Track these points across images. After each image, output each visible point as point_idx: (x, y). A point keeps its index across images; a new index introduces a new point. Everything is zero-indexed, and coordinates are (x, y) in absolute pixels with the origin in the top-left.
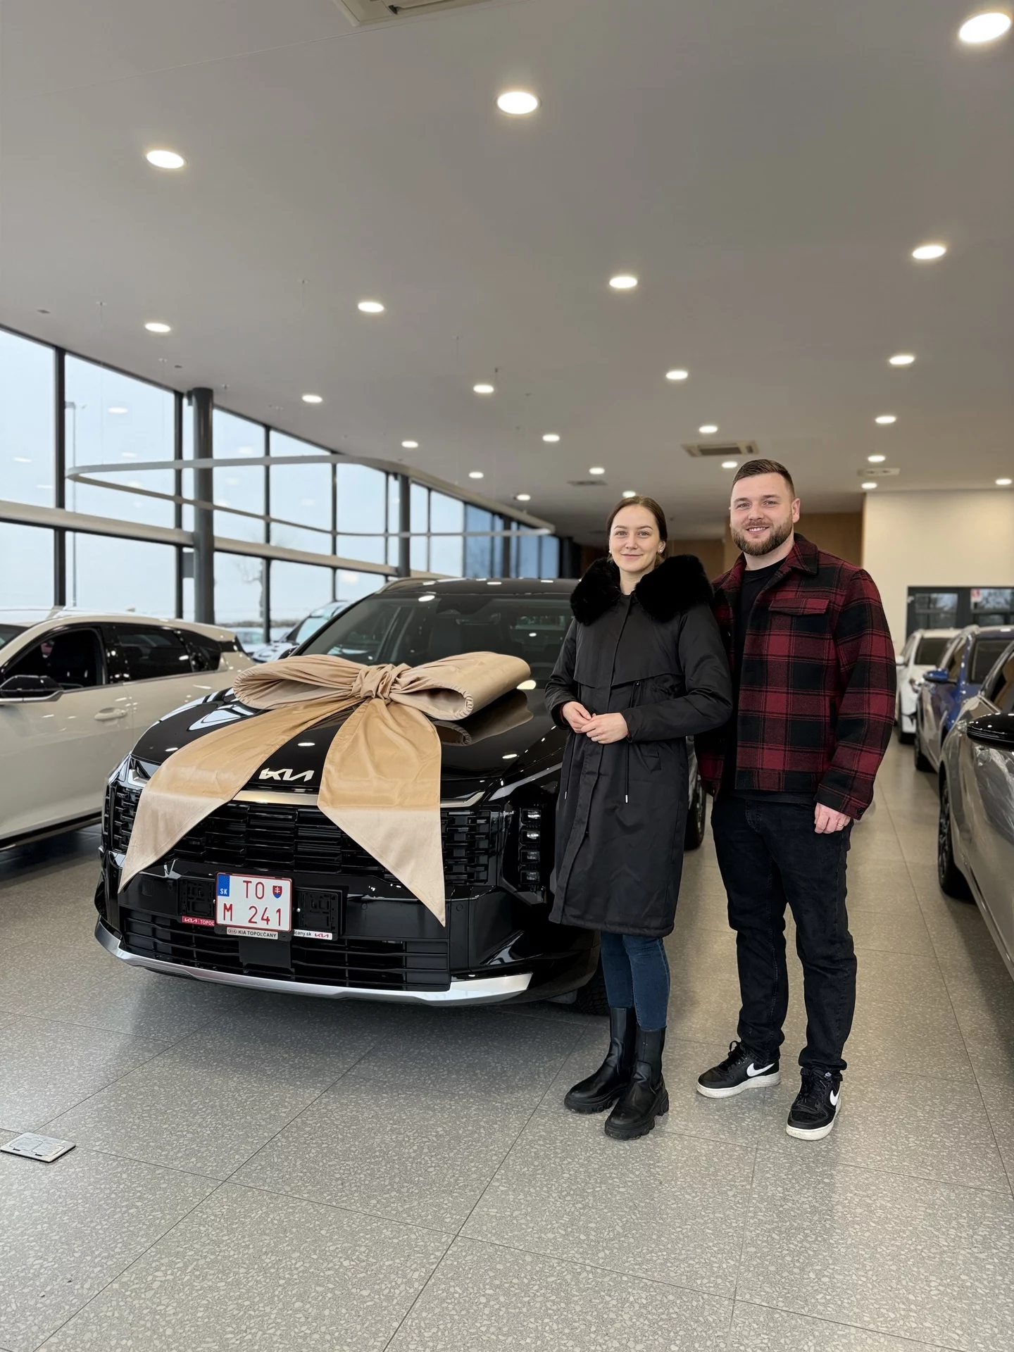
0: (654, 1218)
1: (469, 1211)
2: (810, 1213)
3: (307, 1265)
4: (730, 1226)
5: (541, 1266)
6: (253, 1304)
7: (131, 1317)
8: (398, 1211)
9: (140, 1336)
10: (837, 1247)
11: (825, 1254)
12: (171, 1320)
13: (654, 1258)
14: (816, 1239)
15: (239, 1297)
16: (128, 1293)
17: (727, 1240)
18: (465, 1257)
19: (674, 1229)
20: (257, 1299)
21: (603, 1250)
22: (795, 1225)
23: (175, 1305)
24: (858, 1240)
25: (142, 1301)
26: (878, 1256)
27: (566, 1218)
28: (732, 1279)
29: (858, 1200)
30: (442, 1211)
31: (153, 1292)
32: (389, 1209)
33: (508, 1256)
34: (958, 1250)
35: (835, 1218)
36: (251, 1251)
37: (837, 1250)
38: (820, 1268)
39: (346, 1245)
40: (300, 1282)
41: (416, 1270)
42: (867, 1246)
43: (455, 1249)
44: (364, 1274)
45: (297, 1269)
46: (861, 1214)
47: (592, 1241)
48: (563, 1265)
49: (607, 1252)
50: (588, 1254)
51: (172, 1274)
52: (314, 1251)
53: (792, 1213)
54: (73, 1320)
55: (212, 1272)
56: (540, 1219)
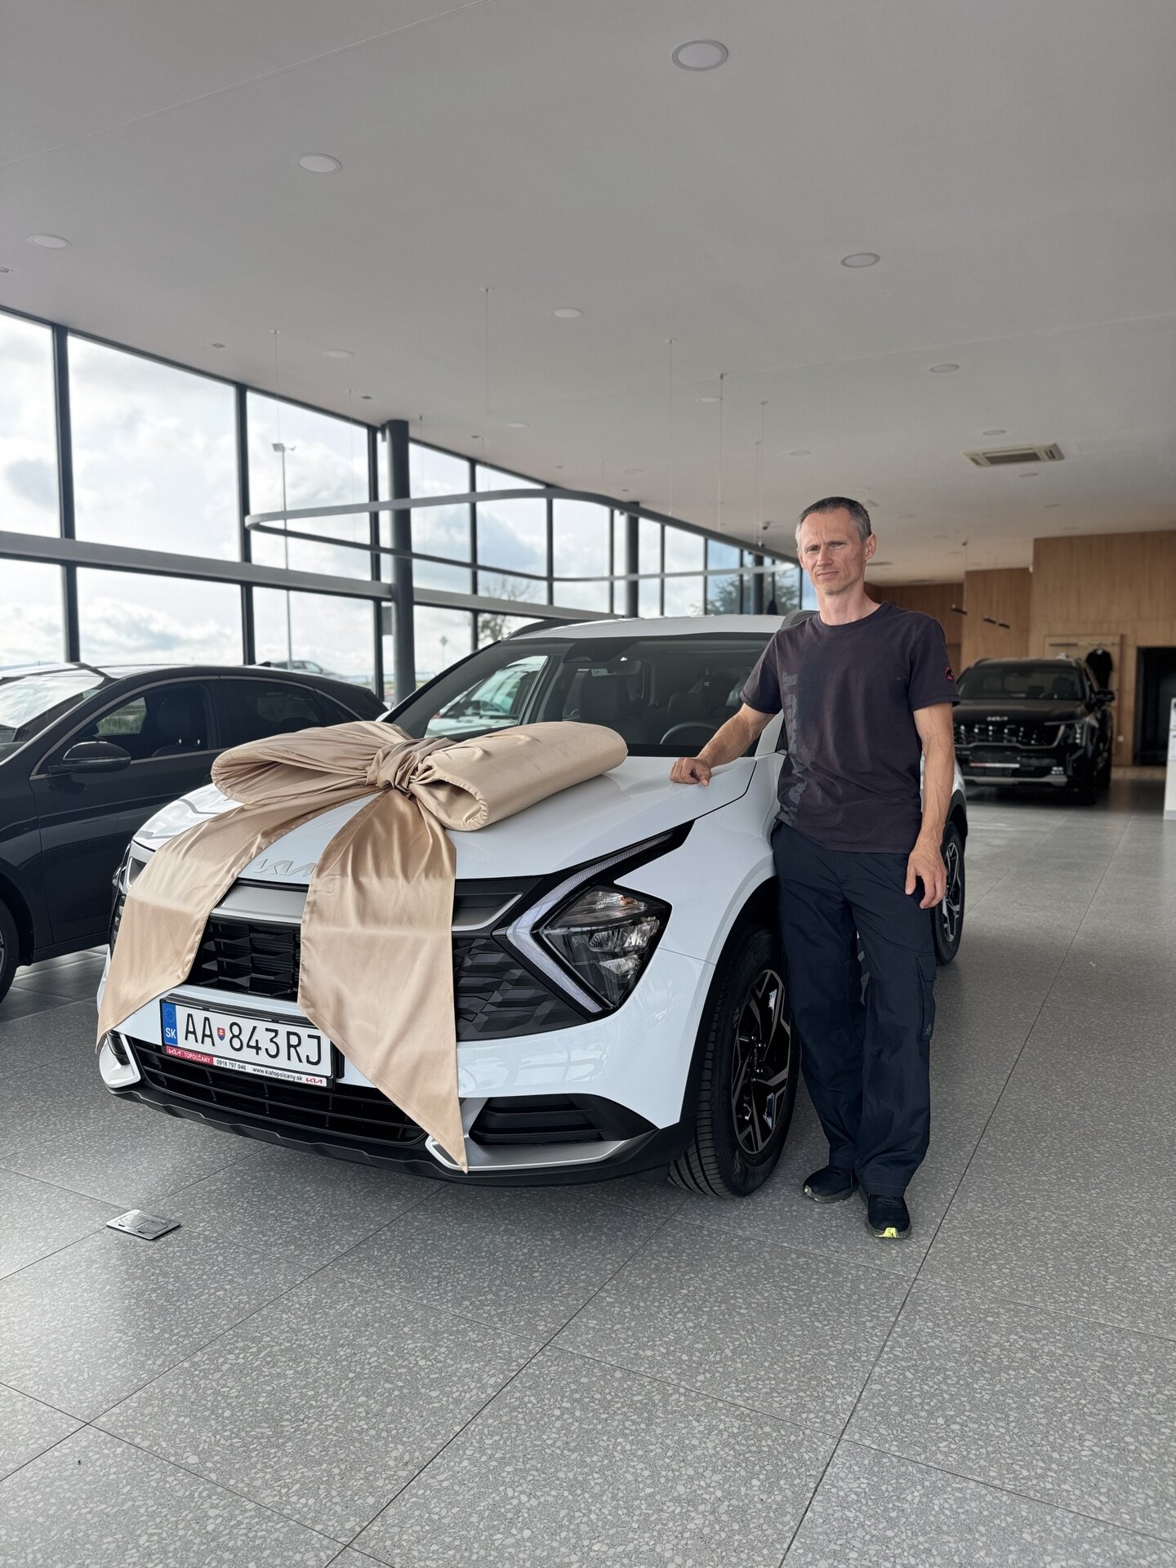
0: (771, 1344)
1: (566, 1321)
2: (959, 1353)
3: (381, 1361)
5: (629, 1383)
6: (317, 1394)
7: (194, 1396)
8: (490, 1314)
9: (199, 1415)
10: (981, 1393)
11: (963, 1399)
12: (231, 1403)
13: (760, 1387)
15: (305, 1387)
16: (197, 1373)
17: (850, 1374)
18: (549, 1367)
19: (792, 1357)
21: (704, 1373)
22: (937, 1364)
23: (239, 1388)
24: (1009, 1387)
25: (208, 1382)
26: (1028, 1406)
27: (672, 1336)
28: (844, 1416)
29: (1021, 1343)
31: (221, 1373)
32: (481, 1311)
33: (597, 1371)
34: (1130, 1409)
35: (989, 1361)
36: (328, 1342)
37: (979, 1396)
38: (953, 1413)
39: (426, 1344)
43: (541, 1358)
44: (436, 1376)
45: (369, 1364)
46: (1021, 1359)
47: (694, 1362)
48: (655, 1384)
49: (708, 1376)
50: (685, 1375)
51: (243, 1358)
52: (392, 1348)
53: (937, 1352)
54: (138, 1393)
55: (284, 1359)
56: (641, 1335)
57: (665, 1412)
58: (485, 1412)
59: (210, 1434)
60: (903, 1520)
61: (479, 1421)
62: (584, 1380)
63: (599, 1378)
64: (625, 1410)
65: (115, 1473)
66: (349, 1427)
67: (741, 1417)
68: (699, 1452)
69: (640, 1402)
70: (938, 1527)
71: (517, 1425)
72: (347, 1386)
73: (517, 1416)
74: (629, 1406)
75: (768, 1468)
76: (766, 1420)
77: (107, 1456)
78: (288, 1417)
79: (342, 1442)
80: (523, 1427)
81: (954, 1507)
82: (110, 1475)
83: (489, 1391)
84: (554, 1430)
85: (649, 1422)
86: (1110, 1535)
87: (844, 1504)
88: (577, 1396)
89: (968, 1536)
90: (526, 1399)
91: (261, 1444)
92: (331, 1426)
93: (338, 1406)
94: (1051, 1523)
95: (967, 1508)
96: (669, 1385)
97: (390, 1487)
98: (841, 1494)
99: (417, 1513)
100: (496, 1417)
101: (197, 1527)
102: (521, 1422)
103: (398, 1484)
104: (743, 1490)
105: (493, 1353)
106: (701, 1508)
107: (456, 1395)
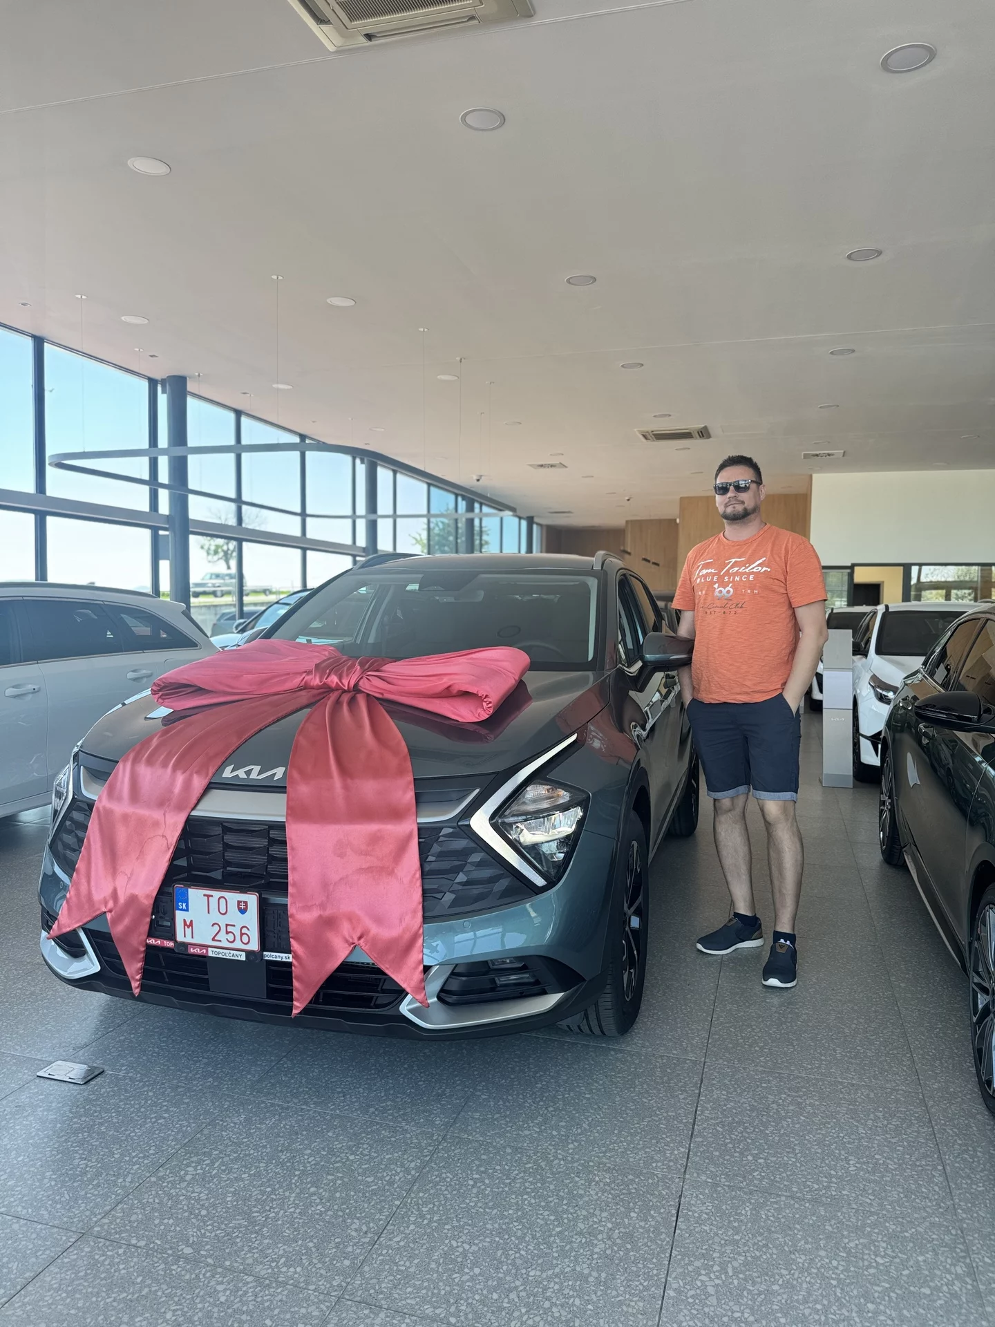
3: (318, 1159)
6: (274, 1190)
9: (180, 1216)
15: (262, 1185)
17: (678, 1132)
18: (454, 1150)
20: (277, 1186)
23: (206, 1192)
25: (177, 1190)
27: (540, 1119)
28: (682, 1162)
30: (432, 1116)
31: (187, 1183)
33: (490, 1149)
36: (269, 1150)
39: (350, 1143)
40: (313, 1173)
41: (412, 1161)
43: (445, 1145)
44: (367, 1166)
45: (309, 1163)
47: (563, 1135)
48: (539, 1155)
49: (576, 1144)
52: (323, 1149)
54: (120, 1206)
57: (553, 1173)
58: (415, 1188)
59: (195, 1230)
60: (744, 1227)
61: (413, 1195)
62: (484, 1157)
63: (495, 1154)
64: (522, 1175)
65: (124, 1269)
66: (310, 1212)
67: (609, 1170)
68: (586, 1199)
69: (532, 1168)
70: (768, 1229)
71: (444, 1195)
72: (297, 1182)
73: (441, 1189)
74: (525, 1172)
75: (639, 1203)
76: (628, 1171)
77: (113, 1257)
78: (255, 1209)
79: (308, 1223)
80: (449, 1196)
81: (776, 1214)
82: (120, 1270)
83: (413, 1172)
84: (473, 1195)
85: (543, 1181)
86: (882, 1220)
87: (699, 1221)
88: (482, 1169)
89: (790, 1233)
90: (444, 1175)
91: (240, 1232)
92: (294, 1213)
93: (295, 1197)
94: (841, 1217)
95: (784, 1214)
96: (549, 1154)
97: (358, 1251)
98: (696, 1215)
99: (387, 1267)
100: (425, 1192)
101: (212, 1300)
102: (446, 1192)
103: (364, 1248)
104: (626, 1221)
105: (407, 1144)
106: (600, 1237)
107: (387, 1178)
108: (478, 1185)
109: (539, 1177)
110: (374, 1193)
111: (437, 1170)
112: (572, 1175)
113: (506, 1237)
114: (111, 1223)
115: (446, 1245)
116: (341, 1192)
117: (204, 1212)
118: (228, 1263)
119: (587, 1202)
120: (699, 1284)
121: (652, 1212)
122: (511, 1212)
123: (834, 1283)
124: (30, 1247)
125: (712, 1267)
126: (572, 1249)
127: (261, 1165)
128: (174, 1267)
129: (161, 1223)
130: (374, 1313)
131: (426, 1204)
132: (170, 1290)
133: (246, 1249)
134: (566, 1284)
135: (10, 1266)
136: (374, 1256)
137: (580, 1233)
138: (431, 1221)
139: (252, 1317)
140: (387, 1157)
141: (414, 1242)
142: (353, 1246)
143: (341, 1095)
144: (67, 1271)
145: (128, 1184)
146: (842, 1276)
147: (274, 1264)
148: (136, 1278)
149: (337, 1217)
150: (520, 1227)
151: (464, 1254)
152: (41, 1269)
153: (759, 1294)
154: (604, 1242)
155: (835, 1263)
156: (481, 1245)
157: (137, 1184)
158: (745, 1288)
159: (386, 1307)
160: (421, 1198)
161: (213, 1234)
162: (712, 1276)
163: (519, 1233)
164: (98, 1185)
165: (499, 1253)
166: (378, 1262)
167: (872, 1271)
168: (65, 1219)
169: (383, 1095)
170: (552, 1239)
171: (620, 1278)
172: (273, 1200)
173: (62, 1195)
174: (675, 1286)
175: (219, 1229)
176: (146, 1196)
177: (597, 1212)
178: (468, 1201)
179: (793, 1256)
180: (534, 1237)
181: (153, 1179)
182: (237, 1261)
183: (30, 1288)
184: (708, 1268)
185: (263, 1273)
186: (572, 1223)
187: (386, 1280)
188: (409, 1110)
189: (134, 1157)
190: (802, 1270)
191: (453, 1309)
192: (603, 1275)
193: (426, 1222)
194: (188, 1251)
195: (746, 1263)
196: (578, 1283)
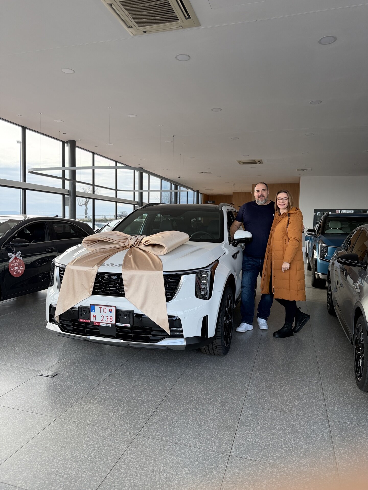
1: (172, 387)
4: (243, 390)
5: (192, 399)
9: (87, 414)
10: (272, 394)
13: (222, 397)
14: (266, 393)
16: (81, 405)
18: (171, 397)
26: (283, 396)
27: (198, 388)
28: (243, 401)
30: (164, 387)
31: (88, 405)
33: (183, 397)
34: (304, 395)
36: (113, 396)
39: (138, 395)
40: (127, 402)
42: (280, 394)
43: (168, 395)
47: (206, 393)
48: (198, 398)
49: (210, 396)
52: (130, 396)
53: (260, 387)
56: (191, 389)
57: (202, 403)
58: (159, 407)
59: (92, 417)
60: (261, 419)
61: (158, 409)
62: (181, 399)
64: (192, 404)
67: (220, 403)
69: (195, 402)
70: (268, 419)
73: (167, 407)
75: (229, 412)
79: (126, 416)
81: (271, 415)
83: (159, 403)
84: (177, 409)
86: (304, 417)
87: (247, 417)
88: (180, 402)
89: (275, 420)
91: (106, 418)
94: (291, 416)
95: (274, 415)
96: (201, 398)
97: (142, 423)
98: (246, 415)
99: (151, 427)
100: (162, 408)
101: (98, 435)
102: (169, 408)
103: (144, 422)
104: (225, 416)
105: (156, 395)
106: (216, 420)
107: (150, 404)
108: (179, 406)
109: (198, 404)
110: (146, 408)
111: (166, 402)
112: (208, 404)
113: (188, 420)
114: (66, 415)
115: (169, 422)
116: (136, 408)
117: (94, 413)
118: (102, 426)
119: (213, 411)
120: (246, 433)
121: (233, 414)
122: (189, 414)
123: (287, 433)
124: (42, 421)
125: (250, 429)
126: (208, 423)
127: (111, 400)
128: (86, 427)
129: (81, 415)
130: (147, 439)
131: (162, 411)
132: (85, 433)
133: (108, 422)
134: (206, 432)
135: (36, 426)
136: (147, 425)
137: (210, 419)
138: (164, 415)
139: (111, 440)
140: (150, 398)
141: (159, 421)
142: (140, 422)
143: (135, 381)
144: (53, 427)
145: (69, 405)
146: (290, 432)
147: (116, 426)
148: (75, 430)
149: (135, 414)
150: (192, 418)
151: (175, 425)
152: (46, 427)
153: (264, 436)
154: (218, 422)
155: (288, 428)
156: (180, 422)
157: (72, 405)
158: (260, 434)
159: (151, 438)
160: (161, 410)
161: (97, 418)
162: (250, 431)
163: (191, 419)
164: (60, 405)
165: (185, 424)
166: (148, 426)
167: (299, 431)
168: (51, 414)
169: (148, 381)
170: (202, 421)
171: (222, 431)
172: (115, 410)
173: (49, 407)
174: (239, 433)
175: (99, 417)
176: (76, 408)
177: (216, 414)
178: (176, 411)
179: (275, 426)
180: (196, 420)
181: (77, 404)
182: (105, 426)
183: (43, 432)
184: (249, 429)
185: (113, 429)
186: (208, 417)
187: (151, 431)
188: (157, 386)
189: (71, 398)
190: (278, 430)
191: (171, 438)
192: (217, 430)
193: (163, 416)
194: (90, 423)
195: (261, 428)
196: (209, 432)
